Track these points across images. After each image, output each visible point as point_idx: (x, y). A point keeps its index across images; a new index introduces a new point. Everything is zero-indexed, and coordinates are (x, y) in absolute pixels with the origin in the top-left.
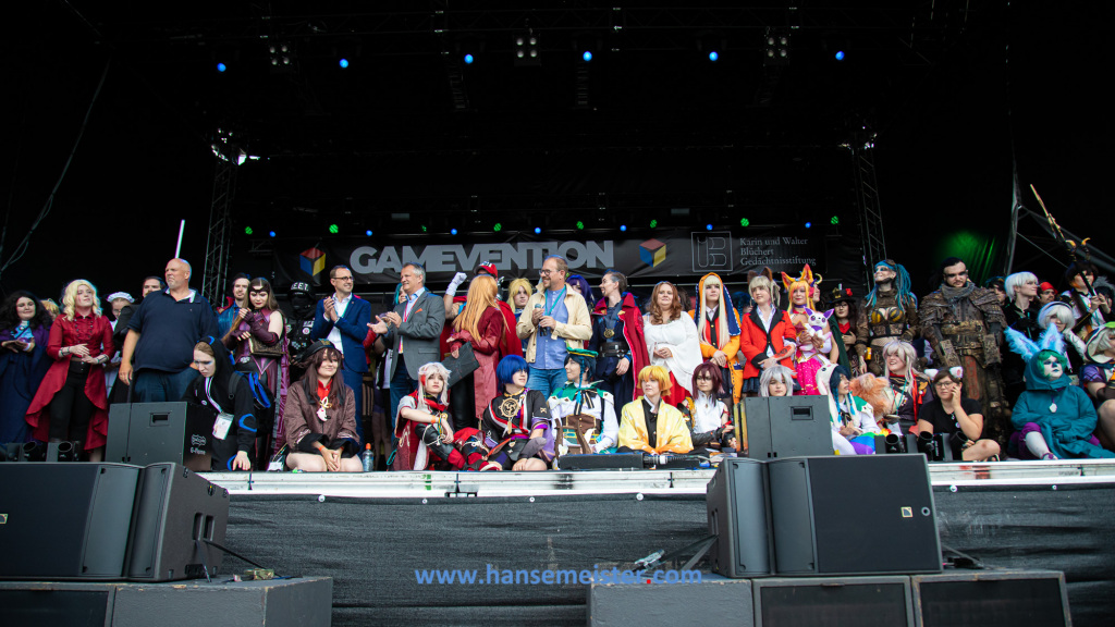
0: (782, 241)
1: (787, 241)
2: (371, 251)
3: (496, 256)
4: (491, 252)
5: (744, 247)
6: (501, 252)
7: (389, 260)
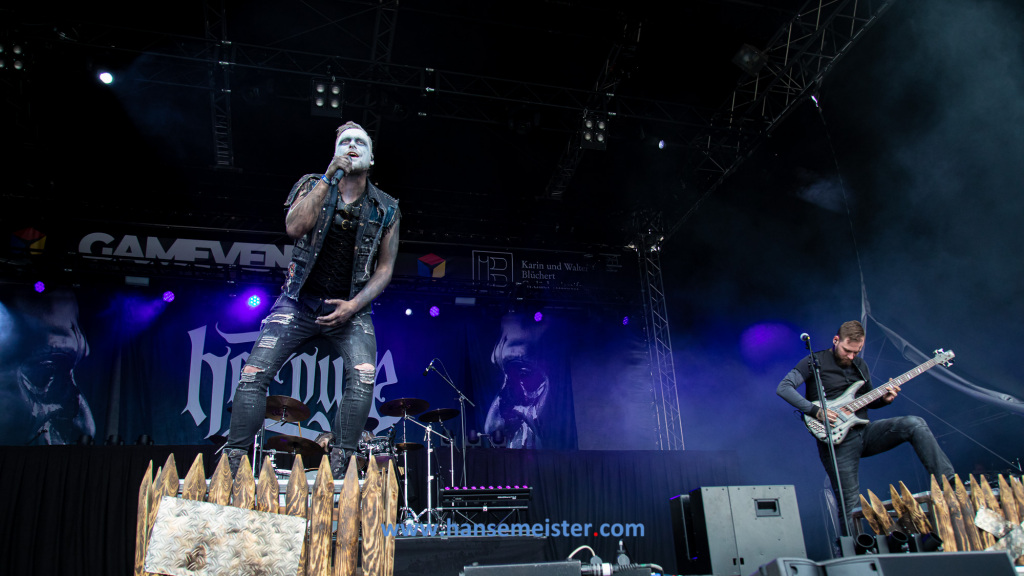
0: (563, 266)
1: (568, 267)
2: (107, 238)
3: (259, 258)
4: (253, 252)
5: (527, 270)
6: (264, 253)
7: (129, 250)
